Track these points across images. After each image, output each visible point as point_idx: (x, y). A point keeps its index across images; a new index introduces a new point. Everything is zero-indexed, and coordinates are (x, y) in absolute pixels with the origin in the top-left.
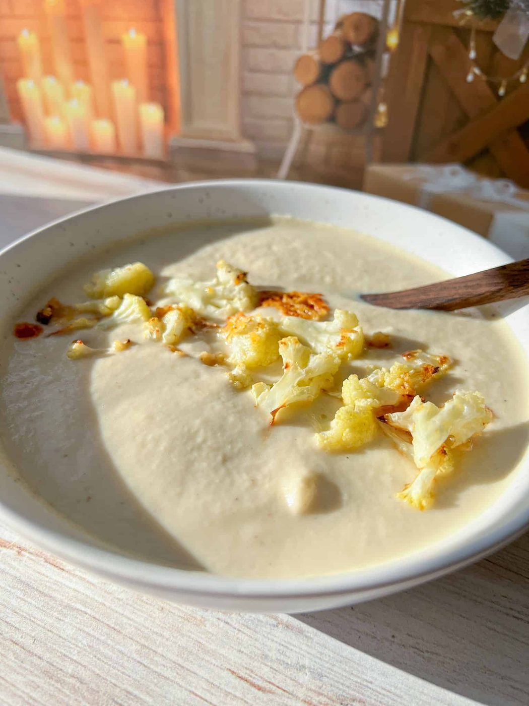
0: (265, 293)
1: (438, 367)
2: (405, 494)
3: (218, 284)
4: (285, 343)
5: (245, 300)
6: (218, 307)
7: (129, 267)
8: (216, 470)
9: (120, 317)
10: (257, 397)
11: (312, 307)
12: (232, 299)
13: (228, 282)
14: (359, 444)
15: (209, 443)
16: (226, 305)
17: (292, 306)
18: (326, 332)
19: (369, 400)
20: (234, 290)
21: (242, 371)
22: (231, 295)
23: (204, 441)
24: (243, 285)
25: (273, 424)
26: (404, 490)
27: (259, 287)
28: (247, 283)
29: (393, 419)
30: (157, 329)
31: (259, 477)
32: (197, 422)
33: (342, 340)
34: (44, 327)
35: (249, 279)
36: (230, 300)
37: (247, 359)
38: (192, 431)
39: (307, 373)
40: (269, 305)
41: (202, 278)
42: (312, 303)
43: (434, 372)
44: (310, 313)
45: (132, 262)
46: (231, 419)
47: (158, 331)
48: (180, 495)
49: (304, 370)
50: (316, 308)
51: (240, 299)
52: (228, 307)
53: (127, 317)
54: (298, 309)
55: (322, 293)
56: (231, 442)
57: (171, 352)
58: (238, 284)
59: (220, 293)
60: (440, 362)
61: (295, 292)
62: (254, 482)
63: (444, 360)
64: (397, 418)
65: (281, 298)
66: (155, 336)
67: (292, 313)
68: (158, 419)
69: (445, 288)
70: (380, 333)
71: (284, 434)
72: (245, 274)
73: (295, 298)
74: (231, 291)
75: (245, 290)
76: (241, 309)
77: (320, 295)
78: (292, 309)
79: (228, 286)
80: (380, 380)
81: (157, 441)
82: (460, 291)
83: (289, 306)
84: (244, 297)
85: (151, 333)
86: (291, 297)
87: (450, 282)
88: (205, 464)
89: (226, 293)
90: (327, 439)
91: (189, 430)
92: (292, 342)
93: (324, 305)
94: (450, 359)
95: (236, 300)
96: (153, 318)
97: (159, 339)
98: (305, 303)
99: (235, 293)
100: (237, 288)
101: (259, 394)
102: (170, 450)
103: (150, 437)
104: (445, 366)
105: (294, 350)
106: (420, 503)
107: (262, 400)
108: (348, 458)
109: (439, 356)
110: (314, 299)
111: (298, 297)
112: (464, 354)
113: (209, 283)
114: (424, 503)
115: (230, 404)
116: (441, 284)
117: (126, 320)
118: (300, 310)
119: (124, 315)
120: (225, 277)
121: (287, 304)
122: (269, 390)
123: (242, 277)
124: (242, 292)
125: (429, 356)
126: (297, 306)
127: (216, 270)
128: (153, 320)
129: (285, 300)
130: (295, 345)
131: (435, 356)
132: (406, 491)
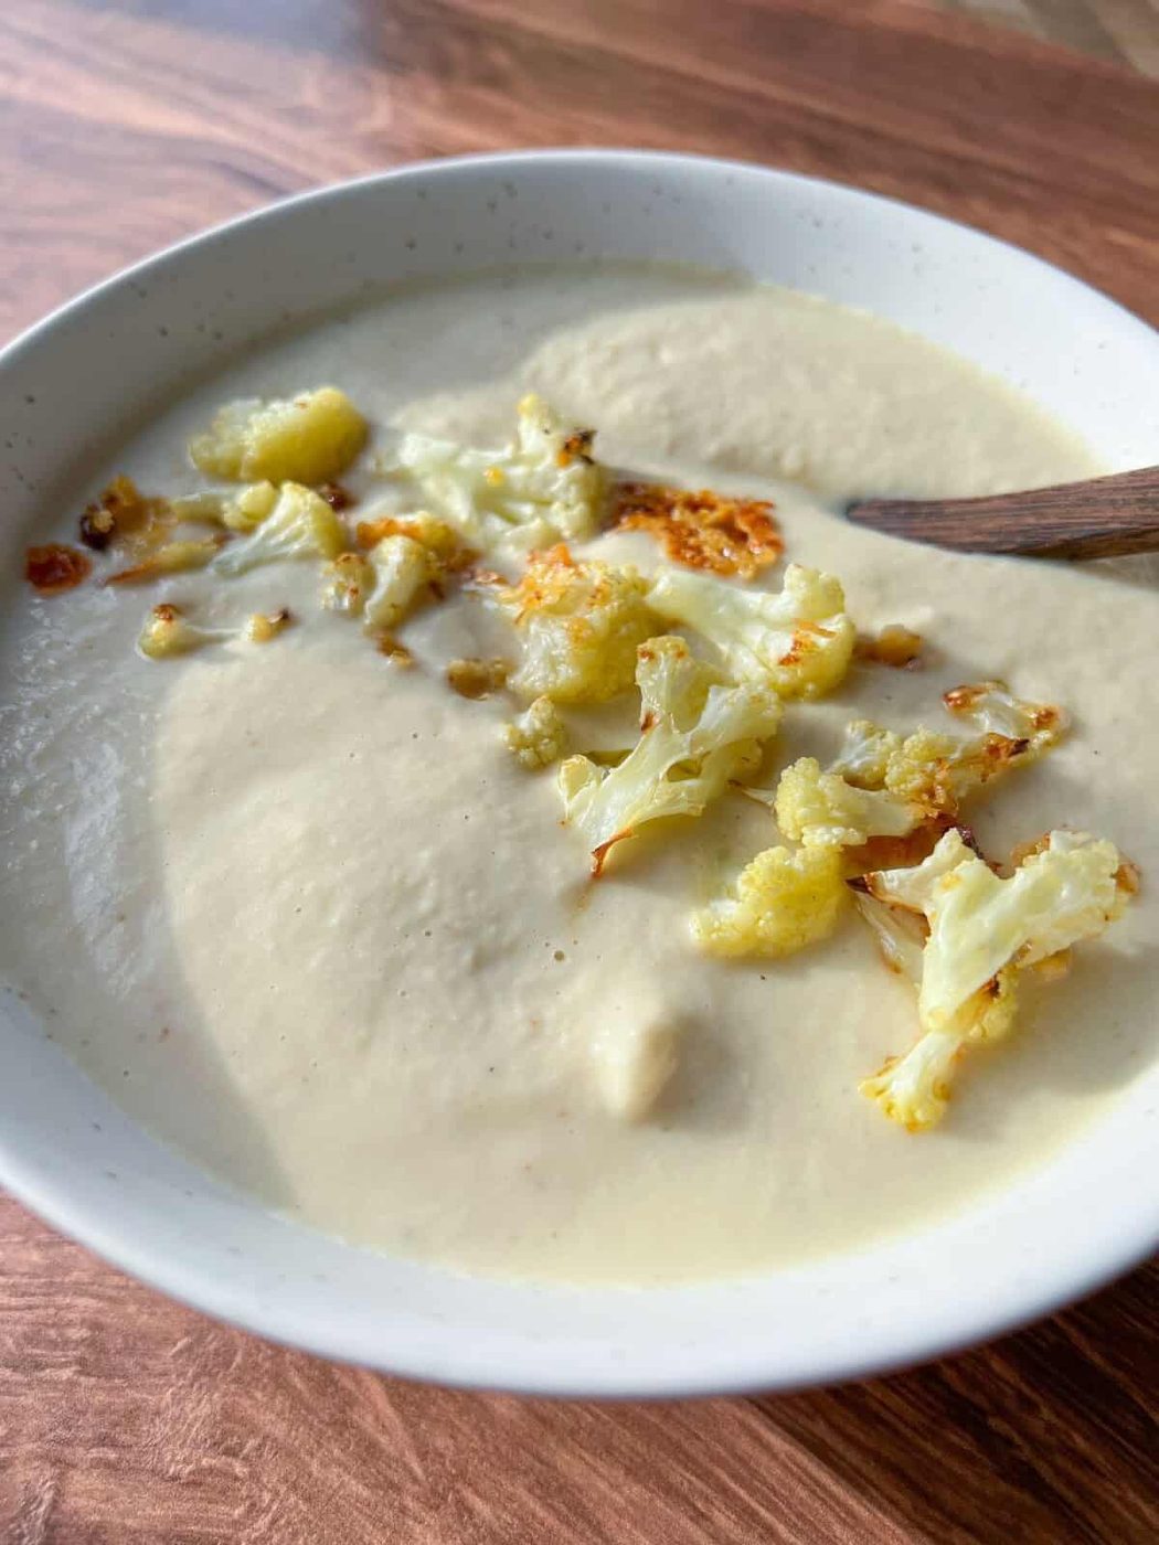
0: (629, 488)
1: (1027, 741)
2: (880, 1088)
3: (516, 460)
4: (651, 655)
5: (579, 509)
6: (514, 521)
7: (305, 397)
8: (454, 987)
9: (273, 542)
10: (570, 798)
11: (740, 538)
12: (548, 503)
13: (541, 457)
14: (796, 942)
15: (446, 917)
16: (532, 518)
17: (692, 533)
18: (760, 618)
19: (835, 831)
20: (555, 479)
21: (542, 722)
22: (546, 495)
23: (436, 911)
24: (577, 468)
25: (598, 875)
26: (879, 1075)
27: (618, 472)
28: (588, 461)
29: (888, 886)
30: (353, 585)
31: (550, 1014)
32: (425, 855)
33: (794, 649)
34: (93, 556)
35: (597, 450)
36: (543, 503)
37: (559, 681)
38: (410, 881)
39: (693, 745)
40: (635, 527)
41: (482, 437)
42: (742, 525)
43: (1014, 753)
44: (734, 559)
45: (311, 386)
46: (504, 853)
47: (355, 591)
48: (365, 1045)
49: (689, 734)
50: (753, 540)
51: (568, 507)
52: (536, 524)
53: (287, 542)
54: (705, 542)
55: (771, 501)
56: (497, 919)
57: (382, 655)
58: (566, 463)
59: (518, 486)
60: (1035, 722)
61: (706, 493)
62: (536, 1024)
63: (1045, 720)
64: (896, 884)
65: (669, 508)
66: (346, 603)
67: (689, 555)
68: (333, 841)
69: (1087, 499)
70: (900, 628)
71: (621, 905)
72: (586, 438)
73: (704, 511)
74: (547, 482)
75: (583, 482)
76: (567, 534)
77: (769, 505)
78: (692, 541)
79: (540, 468)
80: (875, 769)
81: (325, 901)
82: (1126, 513)
83: (685, 532)
84: (577, 502)
85: (340, 597)
86: (694, 506)
87: (1101, 486)
88: (429, 974)
89: (533, 488)
90: (719, 929)
91: (402, 881)
92: (671, 652)
93: (773, 536)
94: (1061, 716)
95: (556, 506)
96: (345, 555)
97: (356, 612)
98: (727, 527)
99: (554, 488)
100: (562, 475)
101: (574, 789)
102: (353, 928)
103: (309, 887)
104: (1044, 735)
105: (671, 675)
106: (911, 1113)
107: (580, 808)
108: (763, 978)
109: (1035, 709)
110: (752, 516)
111: (712, 507)
112: (1101, 704)
113: (493, 456)
114: (919, 1115)
115: (503, 814)
116: (1078, 486)
117: (285, 550)
118: (711, 547)
119: (282, 537)
120: (536, 442)
121: (682, 525)
122: (599, 782)
123: (578, 445)
124: (573, 489)
125: (1010, 704)
126: (704, 535)
127: (517, 419)
128: (347, 559)
129: (677, 515)
130: (676, 662)
131: (1027, 706)
132: (885, 1079)
